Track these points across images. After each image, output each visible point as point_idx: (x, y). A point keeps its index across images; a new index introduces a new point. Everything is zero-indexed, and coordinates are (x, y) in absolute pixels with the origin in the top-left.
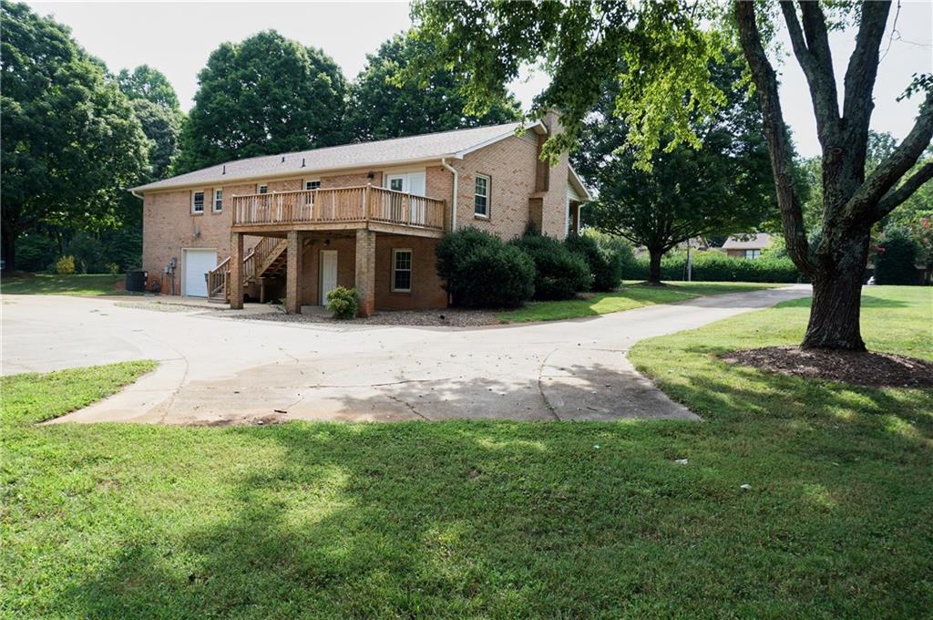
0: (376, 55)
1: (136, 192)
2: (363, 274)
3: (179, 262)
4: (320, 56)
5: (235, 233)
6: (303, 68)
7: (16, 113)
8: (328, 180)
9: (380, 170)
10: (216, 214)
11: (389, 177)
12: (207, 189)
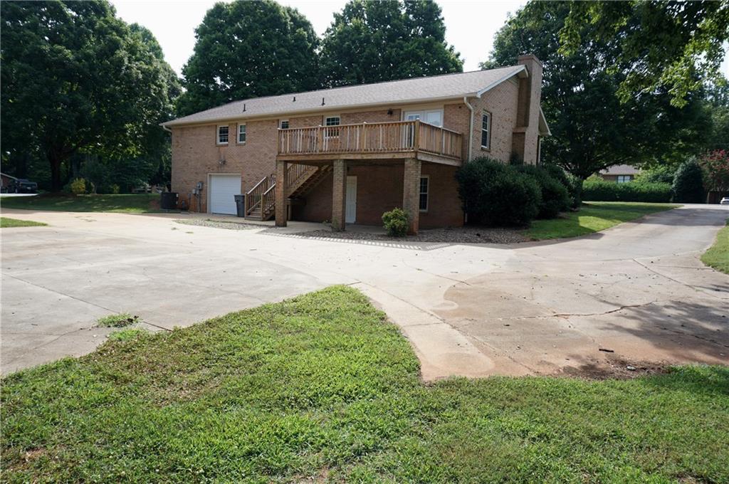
0: (341, 13)
1: (167, 127)
2: (411, 197)
3: (205, 185)
4: (296, 14)
5: (281, 161)
6: (286, 23)
7: (68, 59)
8: (348, 116)
9: (399, 107)
10: (240, 145)
11: (406, 113)
12: (232, 124)
